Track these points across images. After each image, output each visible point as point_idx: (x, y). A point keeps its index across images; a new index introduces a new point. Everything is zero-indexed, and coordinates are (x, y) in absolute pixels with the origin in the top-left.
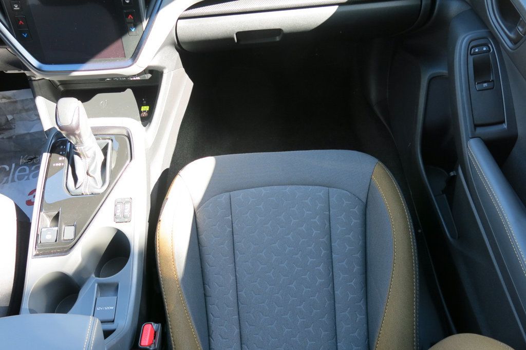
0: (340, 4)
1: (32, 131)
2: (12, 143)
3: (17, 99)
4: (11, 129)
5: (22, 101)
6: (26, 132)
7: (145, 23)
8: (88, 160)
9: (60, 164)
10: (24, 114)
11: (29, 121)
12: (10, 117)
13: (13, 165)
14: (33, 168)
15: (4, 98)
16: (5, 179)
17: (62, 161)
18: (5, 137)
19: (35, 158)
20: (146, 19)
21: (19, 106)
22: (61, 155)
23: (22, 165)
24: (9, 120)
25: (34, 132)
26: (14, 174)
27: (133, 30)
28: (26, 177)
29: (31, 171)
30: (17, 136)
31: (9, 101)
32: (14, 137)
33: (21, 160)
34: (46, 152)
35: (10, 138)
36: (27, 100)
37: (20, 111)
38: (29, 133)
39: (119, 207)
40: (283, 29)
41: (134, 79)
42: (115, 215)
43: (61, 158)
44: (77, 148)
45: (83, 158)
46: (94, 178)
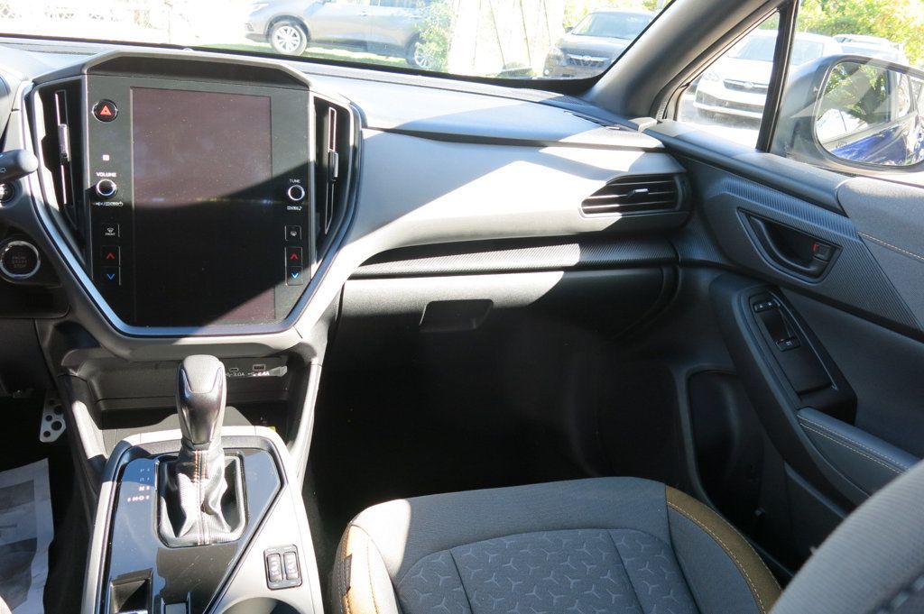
0: (566, 269)
7: (314, 267)
8: (206, 483)
9: (142, 498)
17: (144, 493)
20: (317, 262)
22: (142, 482)
27: (295, 277)
34: (108, 480)
39: (275, 561)
40: (494, 300)
41: (259, 374)
42: (269, 576)
43: (142, 489)
44: (196, 452)
45: (195, 480)
46: (216, 517)
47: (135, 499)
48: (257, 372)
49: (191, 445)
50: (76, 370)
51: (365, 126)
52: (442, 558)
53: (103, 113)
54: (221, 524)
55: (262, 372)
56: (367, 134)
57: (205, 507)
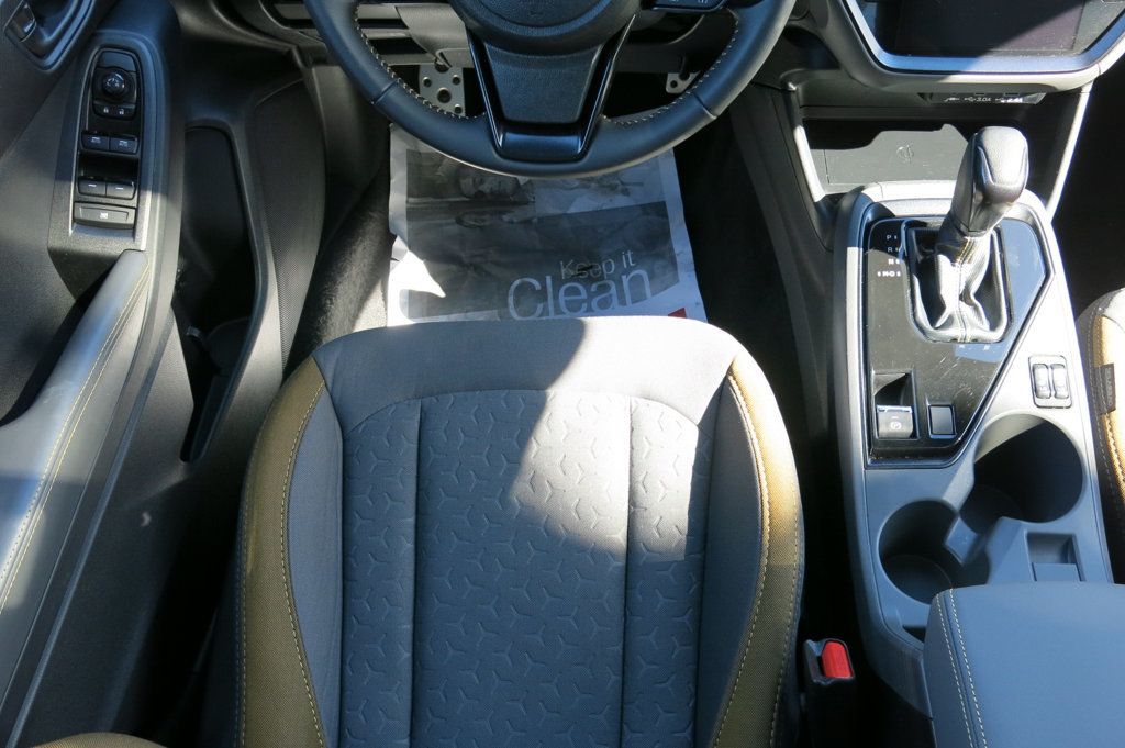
1: (572, 210)
2: (534, 234)
4: (527, 203)
6: (559, 212)
8: (968, 268)
11: (566, 189)
12: (522, 179)
13: (549, 280)
14: (594, 288)
16: (540, 306)
17: (895, 268)
18: (515, 220)
19: (591, 267)
22: (890, 253)
23: (567, 281)
24: (521, 183)
25: (576, 214)
26: (556, 297)
28: (585, 306)
29: (591, 296)
30: (541, 220)
32: (535, 220)
33: (563, 270)
35: (527, 222)
38: (565, 214)
39: (1042, 374)
41: (1010, 101)
42: (1035, 391)
43: (892, 261)
44: (968, 239)
45: (957, 264)
46: (976, 308)
47: (886, 274)
48: (1007, 98)
49: (963, 228)
50: (794, 84)
54: (981, 319)
55: (1014, 98)
57: (964, 297)
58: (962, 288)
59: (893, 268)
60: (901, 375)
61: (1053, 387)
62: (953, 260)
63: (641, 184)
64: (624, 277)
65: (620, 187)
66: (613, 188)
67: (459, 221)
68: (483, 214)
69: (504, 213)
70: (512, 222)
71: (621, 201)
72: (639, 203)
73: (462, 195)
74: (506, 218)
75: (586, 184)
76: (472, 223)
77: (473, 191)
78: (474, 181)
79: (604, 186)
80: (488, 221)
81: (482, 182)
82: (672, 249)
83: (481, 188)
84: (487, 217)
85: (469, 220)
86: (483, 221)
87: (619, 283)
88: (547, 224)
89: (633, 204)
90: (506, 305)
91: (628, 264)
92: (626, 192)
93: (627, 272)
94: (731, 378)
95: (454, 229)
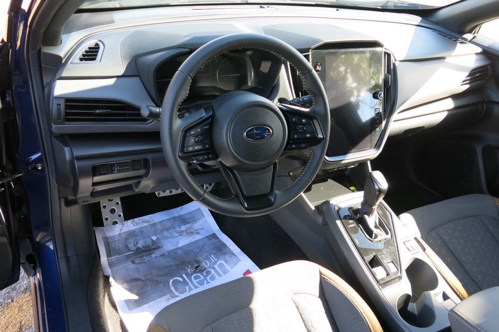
1: (180, 245)
2: (168, 259)
3: (156, 222)
4: (160, 247)
5: (160, 222)
6: (174, 248)
10: (166, 233)
11: (173, 238)
12: (154, 238)
13: (184, 275)
14: (204, 273)
15: (144, 222)
16: (187, 287)
18: (157, 256)
19: (199, 266)
21: (159, 227)
22: (348, 219)
23: (193, 274)
26: (192, 282)
27: (378, 130)
28: (205, 282)
29: (205, 277)
30: (169, 252)
31: (149, 224)
33: (188, 270)
34: (336, 220)
35: (163, 255)
36: (164, 221)
37: (162, 231)
39: (407, 244)
40: (425, 126)
42: (409, 250)
43: (350, 222)
46: (380, 229)
47: (351, 226)
51: (395, 60)
52: (434, 234)
53: (317, 69)
54: (383, 232)
55: (351, 166)
56: (397, 63)
57: (376, 227)
58: (374, 224)
59: (352, 224)
60: (372, 257)
61: (412, 247)
62: (369, 216)
63: (203, 229)
64: (215, 266)
65: (195, 232)
66: (192, 233)
67: (133, 262)
68: (143, 256)
69: (151, 254)
70: (157, 257)
71: (198, 237)
72: (206, 236)
73: (131, 251)
74: (153, 256)
75: (181, 233)
76: (139, 262)
77: (135, 248)
78: (134, 244)
79: (189, 233)
80: (146, 259)
81: (137, 243)
82: (230, 249)
83: (138, 246)
84: (145, 257)
85: (137, 261)
86: (144, 259)
87: (214, 269)
88: (172, 254)
89: (203, 237)
90: (172, 291)
91: (214, 260)
92: (198, 233)
93: (215, 263)
94: (323, 276)
95: (132, 266)
